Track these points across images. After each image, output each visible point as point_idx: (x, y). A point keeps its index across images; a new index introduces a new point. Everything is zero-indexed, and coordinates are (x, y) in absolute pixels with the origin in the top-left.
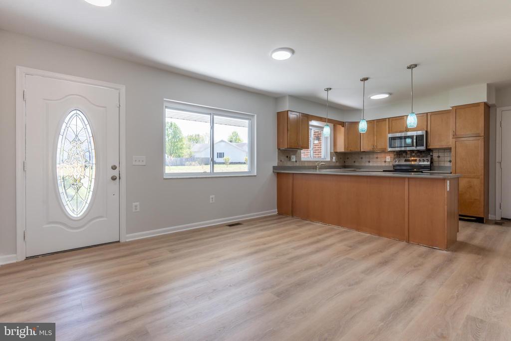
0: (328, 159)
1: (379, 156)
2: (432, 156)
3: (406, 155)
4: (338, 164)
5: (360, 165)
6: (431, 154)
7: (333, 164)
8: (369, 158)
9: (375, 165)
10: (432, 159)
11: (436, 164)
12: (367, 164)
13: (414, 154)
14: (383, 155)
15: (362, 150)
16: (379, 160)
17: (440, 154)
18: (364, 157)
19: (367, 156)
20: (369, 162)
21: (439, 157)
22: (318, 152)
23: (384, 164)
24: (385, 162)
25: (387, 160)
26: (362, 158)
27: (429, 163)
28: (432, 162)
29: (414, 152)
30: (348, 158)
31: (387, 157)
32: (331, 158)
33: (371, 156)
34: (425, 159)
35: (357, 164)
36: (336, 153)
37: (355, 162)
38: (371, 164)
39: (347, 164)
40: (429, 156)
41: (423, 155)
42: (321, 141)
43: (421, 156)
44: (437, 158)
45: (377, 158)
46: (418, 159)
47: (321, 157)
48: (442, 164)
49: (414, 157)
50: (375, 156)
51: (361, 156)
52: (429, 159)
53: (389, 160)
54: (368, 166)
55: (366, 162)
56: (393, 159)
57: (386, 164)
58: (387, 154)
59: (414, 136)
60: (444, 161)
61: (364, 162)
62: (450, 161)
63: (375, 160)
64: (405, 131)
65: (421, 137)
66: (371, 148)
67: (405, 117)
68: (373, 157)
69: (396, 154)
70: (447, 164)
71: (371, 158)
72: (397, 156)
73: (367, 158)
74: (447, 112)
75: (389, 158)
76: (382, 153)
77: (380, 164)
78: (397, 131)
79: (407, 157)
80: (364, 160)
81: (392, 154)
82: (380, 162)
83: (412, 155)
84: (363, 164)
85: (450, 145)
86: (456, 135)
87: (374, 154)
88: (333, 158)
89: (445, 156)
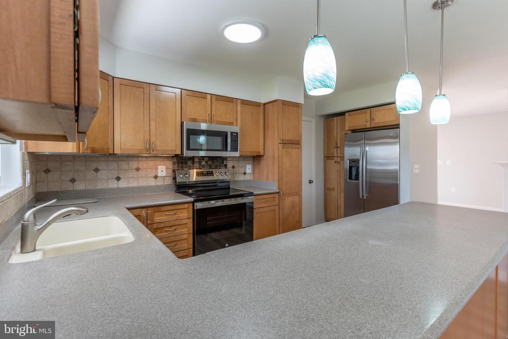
1: (143, 164)
5: (89, 187)
9: (134, 184)
12: (114, 184)
13: (204, 163)
14: (151, 163)
15: (118, 151)
16: (141, 173)
18: (102, 166)
19: (114, 165)
20: (118, 179)
21: (233, 167)
23: (152, 183)
24: (156, 177)
26: (97, 170)
29: (203, 159)
30: (47, 171)
31: (159, 167)
33: (124, 165)
34: (223, 171)
35: (80, 186)
37: (73, 181)
38: (123, 184)
45: (138, 169)
50: (134, 164)
53: (164, 174)
54: (115, 189)
55: (110, 179)
56: (171, 171)
57: (159, 182)
58: (159, 162)
59: (227, 133)
60: (239, 173)
61: (103, 179)
62: (245, 173)
63: (133, 173)
64: (208, 121)
65: (235, 136)
66: (143, 148)
67: (209, 97)
68: (127, 168)
69: (176, 161)
70: (242, 178)
71: (124, 170)
72: (178, 166)
73: (111, 170)
74: (257, 105)
75: (163, 170)
76: (148, 159)
77: (146, 183)
78: (196, 119)
79: (193, 167)
80: (102, 174)
81: (169, 162)
82: (145, 179)
83: (202, 164)
84: (100, 186)
85: (260, 152)
86: (283, 140)
87: (130, 161)
88: (25, 175)
89: (240, 166)
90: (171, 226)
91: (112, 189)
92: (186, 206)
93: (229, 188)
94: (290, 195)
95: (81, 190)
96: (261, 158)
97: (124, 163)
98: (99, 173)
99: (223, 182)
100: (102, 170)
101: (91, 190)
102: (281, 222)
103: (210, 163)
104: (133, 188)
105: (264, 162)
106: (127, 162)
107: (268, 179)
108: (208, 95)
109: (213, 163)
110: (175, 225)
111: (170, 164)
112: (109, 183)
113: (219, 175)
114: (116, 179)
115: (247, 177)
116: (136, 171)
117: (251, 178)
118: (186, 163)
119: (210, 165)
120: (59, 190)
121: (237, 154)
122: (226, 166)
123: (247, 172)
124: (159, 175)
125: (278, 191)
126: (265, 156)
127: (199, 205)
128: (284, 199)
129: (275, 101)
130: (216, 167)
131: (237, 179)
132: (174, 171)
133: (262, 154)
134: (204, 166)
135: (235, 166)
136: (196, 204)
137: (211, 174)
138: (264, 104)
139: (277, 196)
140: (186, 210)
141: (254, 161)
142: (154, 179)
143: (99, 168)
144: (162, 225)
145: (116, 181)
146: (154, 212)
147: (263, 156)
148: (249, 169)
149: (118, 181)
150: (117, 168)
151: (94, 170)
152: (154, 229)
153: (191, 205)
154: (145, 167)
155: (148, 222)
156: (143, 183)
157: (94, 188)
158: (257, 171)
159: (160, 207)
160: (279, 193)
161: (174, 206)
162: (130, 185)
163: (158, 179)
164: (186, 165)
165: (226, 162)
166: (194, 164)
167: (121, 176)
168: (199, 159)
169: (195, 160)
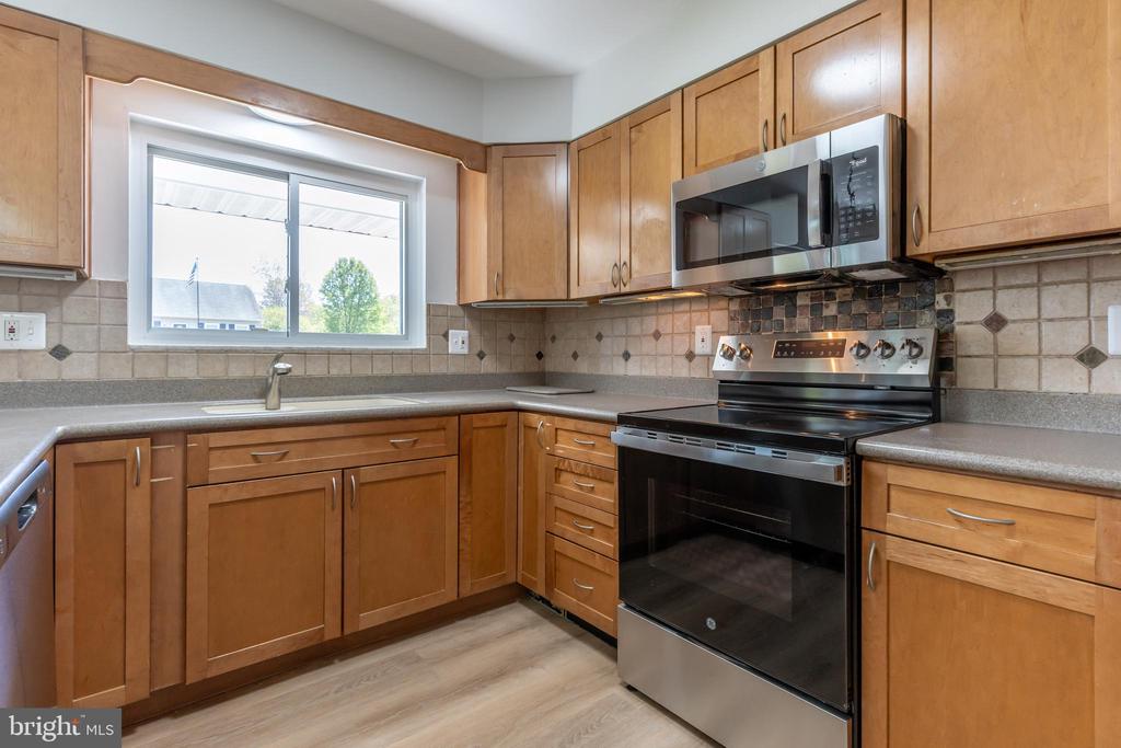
0: (417, 340)
1: (666, 322)
2: (947, 314)
3: (791, 313)
4: (488, 367)
5: (593, 371)
6: (941, 302)
8: (627, 336)
9: (650, 371)
10: (944, 338)
11: (973, 375)
12: (619, 368)
13: (831, 310)
14: (681, 317)
16: (664, 345)
17: (1014, 304)
18: (605, 328)
19: (620, 327)
20: (627, 356)
21: (996, 322)
23: (683, 370)
24: (690, 356)
25: (697, 350)
26: (600, 337)
27: (921, 369)
28: (943, 364)
29: (830, 296)
31: (698, 328)
32: (438, 334)
33: (635, 326)
34: (896, 337)
35: (583, 367)
36: (467, 307)
37: (575, 356)
38: (633, 369)
39: (549, 365)
40: (928, 316)
41: (891, 309)
43: (875, 318)
44: (984, 331)
45: (657, 335)
46: (851, 338)
48: (1021, 379)
49: (832, 324)
50: (650, 323)
51: (592, 327)
52: (926, 336)
54: (622, 377)
55: (616, 356)
57: (697, 371)
58: (697, 315)
60: (1039, 356)
61: (607, 356)
62: (1091, 357)
63: (649, 345)
64: (762, 149)
67: (766, 59)
68: (640, 333)
69: (740, 308)
70: (1065, 380)
71: (635, 336)
72: (744, 325)
73: (617, 337)
75: (705, 336)
77: (672, 368)
79: (793, 325)
80: (606, 345)
81: (721, 313)
82: (668, 359)
83: (826, 313)
87: (646, 315)
88: (446, 336)
89: (1045, 315)
91: (616, 377)
95: (584, 376)
97: (636, 321)
98: (602, 344)
101: (594, 377)
103: (859, 308)
104: (646, 379)
106: (641, 319)
108: (763, 54)
112: (615, 365)
114: (623, 356)
116: (654, 341)
118: (769, 314)
120: (564, 371)
122: (946, 316)
123: (1113, 350)
124: (696, 352)
131: (1023, 386)
135: (1008, 315)
142: (686, 362)
143: (603, 332)
144: (566, 465)
145: (622, 361)
146: (556, 429)
149: (626, 360)
150: (625, 333)
151: (596, 337)
154: (670, 330)
156: (666, 369)
162: (646, 373)
163: (696, 360)
164: (768, 321)
165: (948, 299)
166: (795, 316)
167: (631, 352)
168: (812, 299)
169: (799, 303)
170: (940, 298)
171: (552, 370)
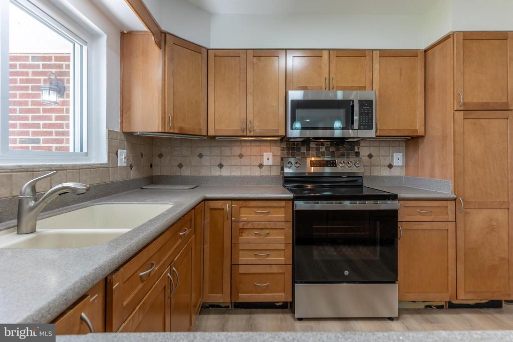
0: (102, 158)
1: (246, 150)
3: (308, 150)
4: (133, 174)
5: (194, 174)
6: (356, 150)
7: (117, 177)
9: (236, 173)
12: (216, 172)
13: (323, 149)
14: (255, 149)
15: (211, 133)
16: (245, 160)
17: (374, 151)
18: (205, 151)
19: (216, 151)
20: (221, 166)
21: (370, 156)
22: (57, 134)
23: (257, 172)
24: (261, 166)
25: (265, 163)
26: (201, 156)
29: (322, 144)
30: (161, 156)
31: (265, 154)
32: (113, 153)
33: (226, 151)
35: (186, 172)
36: (130, 136)
37: (180, 166)
38: (225, 172)
39: (157, 172)
42: (68, 96)
43: (337, 154)
44: (368, 158)
45: (241, 156)
47: (67, 148)
50: (237, 150)
51: (199, 151)
53: (270, 163)
54: (217, 177)
55: (214, 166)
56: (279, 159)
57: (265, 173)
58: (264, 148)
59: (353, 101)
60: (380, 166)
61: (207, 166)
62: (390, 166)
63: (236, 161)
64: (324, 87)
65: (366, 105)
66: (239, 128)
67: (325, 54)
68: (230, 154)
69: (285, 146)
70: (385, 172)
71: (226, 156)
72: (288, 154)
73: (214, 156)
74: (411, 54)
75: (269, 157)
76: (253, 144)
77: (249, 172)
78: (306, 87)
79: (308, 154)
80: (206, 160)
81: (277, 148)
82: (249, 167)
83: (321, 150)
84: (204, 172)
85: (416, 131)
86: (464, 104)
87: (233, 146)
88: (117, 154)
89: (381, 155)
90: (262, 229)
91: (214, 177)
92: (283, 204)
93: (361, 186)
94: (482, 206)
95: (187, 176)
96: (420, 140)
97: (227, 148)
98: (203, 159)
99: (350, 175)
100: (206, 156)
101: (195, 176)
102: (461, 254)
103: (333, 149)
104: (234, 177)
105: (425, 147)
106: (230, 148)
107: (432, 176)
108: (324, 51)
109: (338, 150)
110: (267, 229)
111: (277, 150)
112: (212, 171)
113: (344, 167)
114: (218, 166)
115: (395, 172)
116: (239, 159)
117: (403, 174)
118: (299, 150)
119: (333, 153)
120: (170, 175)
121: (372, 133)
122: (358, 154)
123: (394, 164)
125: (453, 196)
126: (426, 137)
127: (301, 205)
128: (466, 213)
129: (447, 37)
130: (342, 155)
131: (376, 174)
132: (282, 159)
133: (421, 132)
134: (323, 155)
135: (373, 154)
136: (296, 202)
137: (333, 164)
138: (426, 51)
139: (451, 205)
140: (283, 210)
141: (407, 147)
142: (258, 169)
143: (203, 153)
144: (249, 226)
145: (218, 168)
146: (240, 207)
147: (422, 137)
148: (398, 159)
149: (221, 168)
150: (219, 155)
151: (198, 156)
152: (240, 229)
153: (291, 203)
154: (249, 154)
155: (233, 219)
156: (246, 172)
157: (198, 175)
158: (412, 163)
159: (248, 202)
160: (455, 199)
161: (265, 202)
162: (233, 174)
163: (263, 168)
164: (298, 152)
165: (358, 148)
166: (310, 151)
167: (224, 164)
168: (316, 145)
169: (311, 146)
170: (356, 148)
171: (159, 174)
